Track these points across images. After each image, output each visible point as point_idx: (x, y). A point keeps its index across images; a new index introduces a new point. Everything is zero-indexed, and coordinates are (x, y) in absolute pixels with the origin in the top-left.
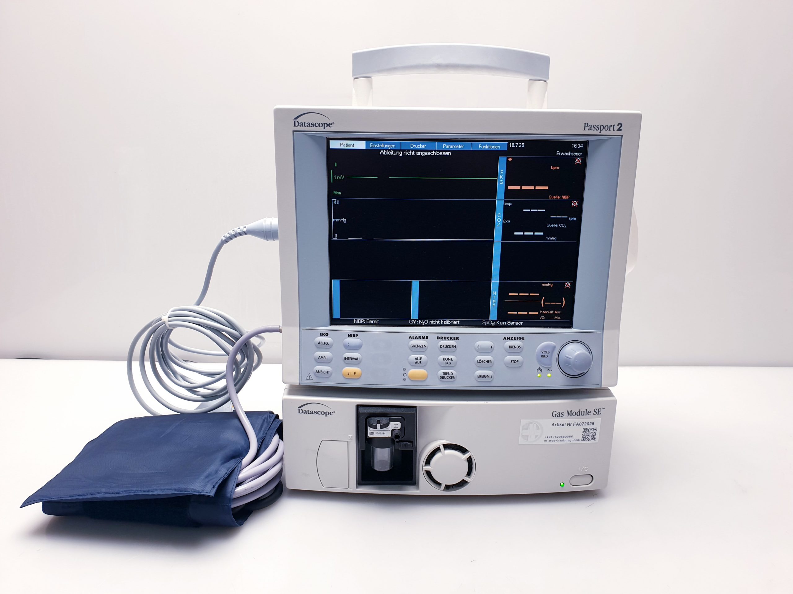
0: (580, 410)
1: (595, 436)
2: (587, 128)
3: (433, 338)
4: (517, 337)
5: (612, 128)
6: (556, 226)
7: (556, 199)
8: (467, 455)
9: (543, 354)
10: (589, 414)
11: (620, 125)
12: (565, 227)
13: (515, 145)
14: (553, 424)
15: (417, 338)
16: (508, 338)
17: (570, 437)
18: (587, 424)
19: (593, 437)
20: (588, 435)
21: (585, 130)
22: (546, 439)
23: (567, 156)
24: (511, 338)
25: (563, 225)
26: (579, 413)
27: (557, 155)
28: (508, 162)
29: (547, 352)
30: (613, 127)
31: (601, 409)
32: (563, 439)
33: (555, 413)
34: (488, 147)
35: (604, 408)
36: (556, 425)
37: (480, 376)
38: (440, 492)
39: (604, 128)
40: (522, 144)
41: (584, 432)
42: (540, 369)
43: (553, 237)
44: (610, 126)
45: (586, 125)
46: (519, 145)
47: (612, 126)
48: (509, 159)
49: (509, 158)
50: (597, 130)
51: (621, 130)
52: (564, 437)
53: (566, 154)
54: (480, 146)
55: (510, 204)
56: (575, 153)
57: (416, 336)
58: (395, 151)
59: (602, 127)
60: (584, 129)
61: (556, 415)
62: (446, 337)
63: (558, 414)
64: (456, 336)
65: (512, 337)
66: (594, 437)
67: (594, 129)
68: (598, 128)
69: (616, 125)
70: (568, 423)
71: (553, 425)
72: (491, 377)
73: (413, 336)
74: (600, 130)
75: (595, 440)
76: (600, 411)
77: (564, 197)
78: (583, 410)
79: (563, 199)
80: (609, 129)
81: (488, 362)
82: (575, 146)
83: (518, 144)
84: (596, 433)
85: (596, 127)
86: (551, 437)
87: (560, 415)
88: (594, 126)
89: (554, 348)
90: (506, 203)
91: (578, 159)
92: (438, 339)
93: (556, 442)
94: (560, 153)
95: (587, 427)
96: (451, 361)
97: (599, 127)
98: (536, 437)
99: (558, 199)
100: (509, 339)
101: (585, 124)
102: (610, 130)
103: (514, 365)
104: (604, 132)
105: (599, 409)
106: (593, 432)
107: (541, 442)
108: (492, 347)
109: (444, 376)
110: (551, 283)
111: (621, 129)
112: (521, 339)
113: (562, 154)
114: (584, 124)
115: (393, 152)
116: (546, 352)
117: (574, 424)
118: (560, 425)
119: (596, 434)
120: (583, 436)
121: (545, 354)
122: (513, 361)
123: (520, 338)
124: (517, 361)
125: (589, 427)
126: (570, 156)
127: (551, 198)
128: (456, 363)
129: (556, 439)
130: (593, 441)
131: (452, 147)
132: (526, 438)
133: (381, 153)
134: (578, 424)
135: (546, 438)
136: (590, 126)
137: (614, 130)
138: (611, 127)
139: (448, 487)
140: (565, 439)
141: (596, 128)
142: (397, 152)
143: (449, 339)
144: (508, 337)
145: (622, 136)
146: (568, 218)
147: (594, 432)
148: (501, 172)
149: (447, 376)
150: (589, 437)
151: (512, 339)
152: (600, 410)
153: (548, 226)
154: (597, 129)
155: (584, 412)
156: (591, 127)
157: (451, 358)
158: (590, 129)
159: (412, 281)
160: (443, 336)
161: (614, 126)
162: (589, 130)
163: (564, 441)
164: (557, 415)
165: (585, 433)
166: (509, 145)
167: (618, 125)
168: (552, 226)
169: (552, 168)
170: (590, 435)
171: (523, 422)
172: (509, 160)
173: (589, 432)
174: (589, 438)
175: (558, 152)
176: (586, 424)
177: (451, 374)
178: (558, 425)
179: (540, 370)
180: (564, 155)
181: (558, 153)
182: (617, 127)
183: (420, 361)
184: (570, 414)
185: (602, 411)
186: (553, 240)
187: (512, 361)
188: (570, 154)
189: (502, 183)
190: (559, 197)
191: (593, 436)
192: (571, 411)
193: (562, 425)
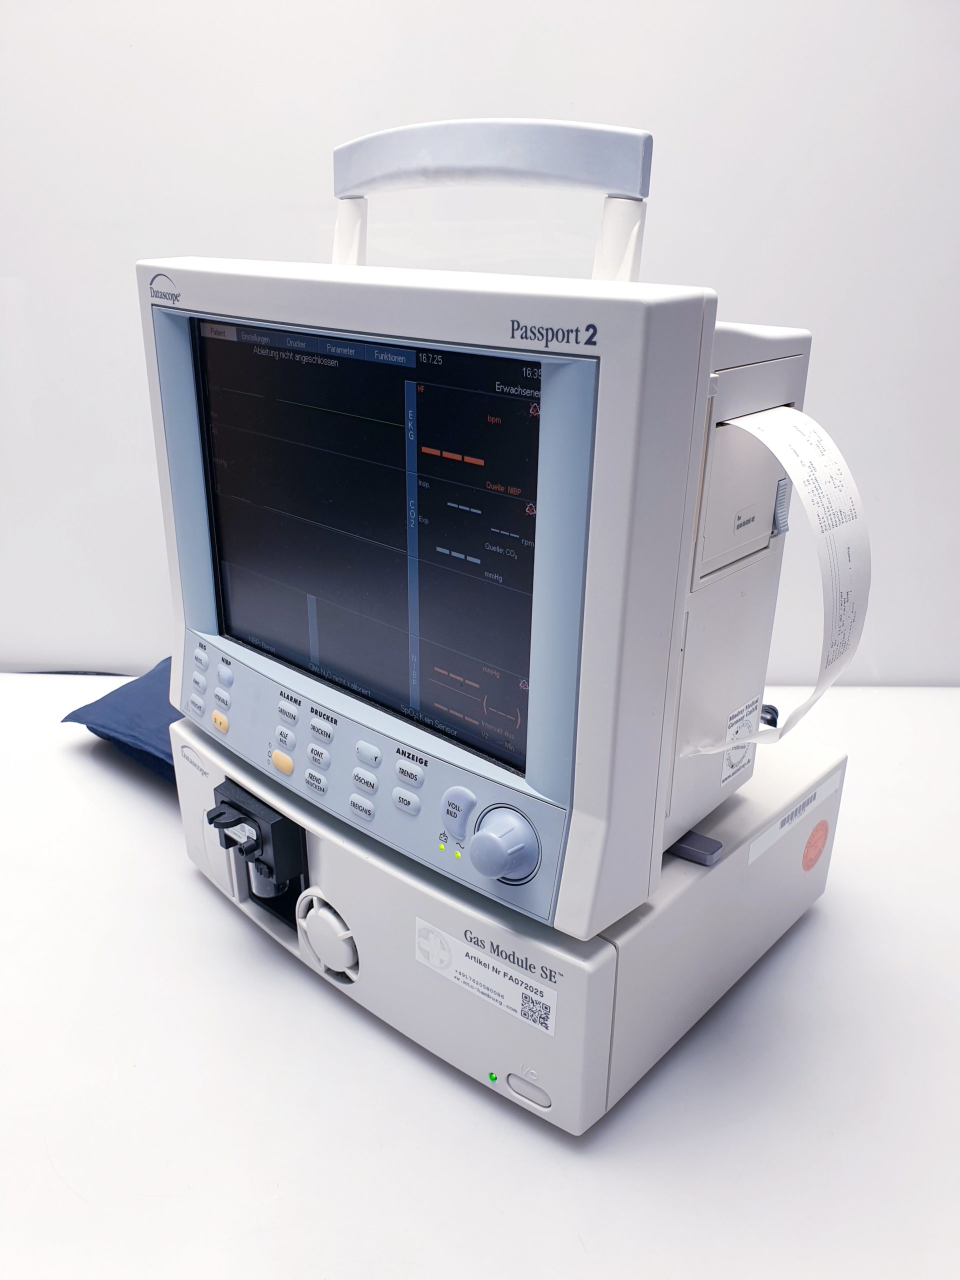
0: (514, 953)
1: (547, 1020)
2: (518, 333)
3: (306, 706)
4: (417, 757)
5: (572, 336)
6: (501, 551)
7: (497, 491)
8: (348, 934)
9: (450, 809)
10: (532, 970)
11: (591, 331)
12: (516, 558)
13: (428, 358)
14: (467, 953)
15: (289, 699)
16: (404, 753)
17: (499, 995)
18: (531, 988)
19: (542, 1021)
20: (533, 1011)
21: (513, 337)
22: (458, 976)
23: (514, 394)
24: (407, 755)
25: (512, 554)
26: (511, 958)
27: (497, 390)
28: (418, 393)
29: (457, 809)
30: (574, 333)
31: (555, 973)
32: (485, 991)
33: (468, 934)
34: (388, 357)
35: (562, 975)
36: (473, 959)
37: (354, 805)
38: (321, 971)
39: (555, 335)
40: (439, 356)
41: (525, 1002)
42: (444, 834)
43: (497, 575)
44: (568, 331)
45: (515, 326)
46: (434, 359)
47: (572, 331)
48: (420, 387)
49: (420, 385)
50: (538, 339)
51: (594, 343)
52: (488, 989)
53: (513, 391)
54: (376, 354)
55: (426, 485)
56: (528, 391)
57: (288, 695)
58: (270, 348)
59: (550, 332)
60: (511, 336)
61: (471, 939)
62: (322, 713)
63: (474, 938)
64: (335, 717)
65: (409, 754)
66: (546, 1022)
67: (533, 337)
68: (542, 335)
69: (582, 329)
70: (493, 967)
71: (467, 955)
72: (368, 813)
73: (285, 693)
74: (547, 340)
75: (547, 1028)
76: (554, 976)
77: (513, 491)
78: (520, 955)
79: (510, 494)
80: (566, 340)
81: (367, 783)
82: (529, 375)
83: (433, 356)
84: (549, 1016)
85: (536, 332)
86: (465, 976)
87: (477, 942)
88: (533, 329)
89: (472, 805)
90: (420, 482)
91: (535, 404)
92: (311, 712)
93: (475, 991)
94: (501, 386)
95: (528, 992)
96: (320, 758)
97: (544, 332)
98: (442, 962)
99: (501, 492)
100: (405, 756)
101: (513, 322)
102: (568, 342)
103: (402, 806)
104: (554, 346)
105: (551, 971)
106: (541, 1009)
107: (450, 974)
108: (376, 758)
109: (310, 780)
110: (498, 671)
111: (594, 340)
112: (422, 763)
113: (506, 389)
114: (511, 323)
115: (267, 351)
116: (456, 807)
117: (504, 975)
118: (480, 963)
119: (548, 1018)
120: (523, 1007)
121: (452, 810)
122: (403, 799)
123: (421, 761)
124: (409, 803)
125: (536, 997)
126: (520, 396)
127: (489, 488)
128: (328, 765)
129: (474, 985)
130: (544, 1029)
131: (339, 350)
132: (427, 954)
133: (254, 351)
134: (511, 978)
135: (458, 973)
136: (524, 329)
137: (577, 342)
138: (570, 333)
139: (328, 971)
140: (492, 995)
141: (538, 334)
142: (272, 352)
143: (324, 718)
144: (403, 751)
145: (598, 358)
146: (520, 539)
147: (545, 1012)
148: (410, 415)
149: (313, 782)
150: (534, 1016)
151: (408, 757)
152: (553, 974)
153: (488, 549)
154: (540, 337)
155: (522, 961)
156: (526, 332)
157: (322, 754)
158: (524, 336)
159: (308, 595)
160: (320, 709)
161: (577, 331)
162: (522, 338)
163: (488, 996)
164: (473, 940)
165: (527, 1005)
166: (418, 358)
167: (587, 329)
168: (494, 549)
169: (490, 419)
170: (537, 1014)
171: (420, 923)
172: (420, 390)
173: (534, 1006)
174: (535, 1018)
175: (499, 383)
176: (528, 988)
177: (319, 780)
178: (476, 960)
179: (444, 837)
180: (509, 391)
181: (498, 387)
182: (584, 336)
183: (285, 740)
184: (496, 950)
185: (558, 977)
186: (497, 581)
187: (401, 799)
188: (520, 391)
189: (411, 437)
190: (502, 489)
191: (544, 1018)
192: (498, 946)
193: (483, 963)
